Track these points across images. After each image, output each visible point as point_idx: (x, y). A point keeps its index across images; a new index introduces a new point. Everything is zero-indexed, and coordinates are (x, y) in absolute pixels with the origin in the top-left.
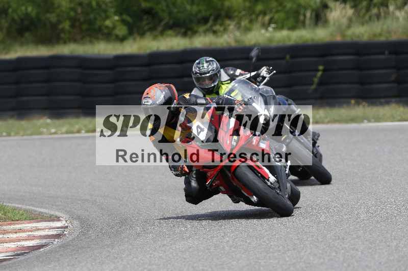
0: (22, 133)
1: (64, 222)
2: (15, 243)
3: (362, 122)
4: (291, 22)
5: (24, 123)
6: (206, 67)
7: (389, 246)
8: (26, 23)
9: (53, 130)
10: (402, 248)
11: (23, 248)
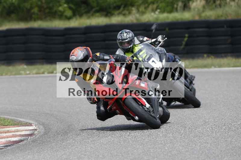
0: (9, 74)
1: (35, 127)
2: (6, 139)
3: (211, 67)
4: (169, 8)
5: (11, 68)
6: (125, 36)
7: (226, 141)
8: (12, 8)
9: (28, 72)
10: (234, 142)
11: (10, 142)
